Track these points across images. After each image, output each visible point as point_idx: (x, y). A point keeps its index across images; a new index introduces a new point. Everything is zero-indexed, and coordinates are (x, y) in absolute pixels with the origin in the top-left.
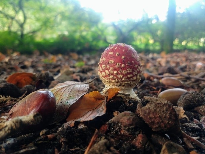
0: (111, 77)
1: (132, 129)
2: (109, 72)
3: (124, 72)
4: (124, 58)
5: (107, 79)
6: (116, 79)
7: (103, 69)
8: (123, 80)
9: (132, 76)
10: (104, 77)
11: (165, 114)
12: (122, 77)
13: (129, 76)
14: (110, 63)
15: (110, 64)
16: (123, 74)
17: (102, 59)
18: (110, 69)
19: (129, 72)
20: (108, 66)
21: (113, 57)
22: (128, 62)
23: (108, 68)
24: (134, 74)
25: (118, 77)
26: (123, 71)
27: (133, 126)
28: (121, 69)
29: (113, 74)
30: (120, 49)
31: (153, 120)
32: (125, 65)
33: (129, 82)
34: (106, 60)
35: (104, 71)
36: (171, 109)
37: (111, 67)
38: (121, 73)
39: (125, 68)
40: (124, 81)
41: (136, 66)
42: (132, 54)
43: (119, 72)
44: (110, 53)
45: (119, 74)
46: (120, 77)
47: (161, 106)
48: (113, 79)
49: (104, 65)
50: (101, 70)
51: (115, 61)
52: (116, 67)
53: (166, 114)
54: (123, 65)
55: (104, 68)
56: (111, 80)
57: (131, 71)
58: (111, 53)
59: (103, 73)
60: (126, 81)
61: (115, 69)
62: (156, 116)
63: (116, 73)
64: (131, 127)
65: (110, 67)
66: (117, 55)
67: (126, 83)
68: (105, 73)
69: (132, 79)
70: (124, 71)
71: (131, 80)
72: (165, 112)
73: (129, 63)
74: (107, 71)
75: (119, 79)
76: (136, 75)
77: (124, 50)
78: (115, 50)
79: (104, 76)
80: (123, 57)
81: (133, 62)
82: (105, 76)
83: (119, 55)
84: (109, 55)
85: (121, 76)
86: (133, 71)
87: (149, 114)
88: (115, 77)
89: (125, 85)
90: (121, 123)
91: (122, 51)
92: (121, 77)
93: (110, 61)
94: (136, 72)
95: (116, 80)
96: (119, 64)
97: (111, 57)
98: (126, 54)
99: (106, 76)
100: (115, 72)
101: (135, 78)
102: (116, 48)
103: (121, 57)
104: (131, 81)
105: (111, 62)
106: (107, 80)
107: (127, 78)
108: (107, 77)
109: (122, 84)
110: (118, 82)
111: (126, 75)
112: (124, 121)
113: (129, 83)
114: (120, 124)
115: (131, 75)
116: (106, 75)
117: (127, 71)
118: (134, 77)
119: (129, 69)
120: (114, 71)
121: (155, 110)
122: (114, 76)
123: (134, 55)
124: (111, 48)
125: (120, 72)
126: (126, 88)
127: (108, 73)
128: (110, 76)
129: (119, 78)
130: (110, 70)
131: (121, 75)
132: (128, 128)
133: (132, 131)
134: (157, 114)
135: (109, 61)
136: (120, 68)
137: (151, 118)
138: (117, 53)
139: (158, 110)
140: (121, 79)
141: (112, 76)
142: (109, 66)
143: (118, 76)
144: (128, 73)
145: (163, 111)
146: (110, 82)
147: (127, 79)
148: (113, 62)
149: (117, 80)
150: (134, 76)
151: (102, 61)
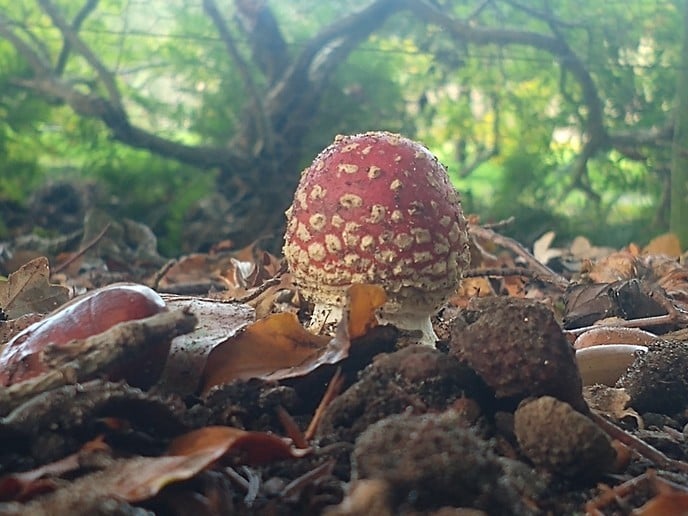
0: (349, 259)
1: (437, 385)
2: (342, 241)
3: (401, 241)
4: (400, 187)
5: (331, 271)
6: (368, 267)
7: (312, 232)
8: (397, 270)
9: (431, 258)
10: (319, 265)
11: (531, 340)
12: (391, 259)
13: (418, 257)
14: (345, 204)
15: (346, 209)
16: (396, 249)
17: (308, 191)
18: (347, 229)
19: (418, 241)
20: (336, 219)
21: (359, 182)
22: (415, 203)
23: (337, 225)
24: (436, 250)
25: (375, 261)
26: (395, 237)
27: (439, 378)
28: (390, 228)
29: (355, 250)
30: (382, 152)
31: (497, 359)
32: (405, 214)
33: (417, 281)
34: (326, 196)
35: (318, 237)
36: (548, 322)
37: (350, 220)
38: (390, 245)
39: (402, 226)
40: (399, 277)
41: (447, 219)
42: (430, 174)
43: (382, 241)
44: (342, 167)
45: (383, 248)
46: (384, 258)
47: (520, 317)
48: (356, 268)
49: (318, 215)
50: (306, 237)
51: (364, 198)
52: (368, 220)
53: (535, 339)
54: (396, 215)
55: (317, 227)
56: (349, 275)
57: (426, 239)
58: (350, 169)
59: (316, 248)
60: (407, 277)
61: (364, 231)
62: (507, 348)
63: (370, 245)
64: (433, 380)
65: (346, 221)
66: (371, 175)
67: (405, 285)
68: (325, 245)
69: (431, 271)
70: (398, 237)
71: (426, 275)
72: (531, 332)
73: (417, 208)
74: (331, 239)
75: (382, 269)
76: (446, 257)
77: (399, 158)
78: (365, 156)
79: (318, 259)
80: (395, 184)
81: (432, 203)
82: (324, 261)
83: (381, 175)
84: (339, 175)
85: (390, 255)
86: (435, 239)
87: (486, 342)
88: (365, 262)
89: (405, 294)
90: (403, 373)
91: (393, 162)
92: (387, 260)
93: (347, 196)
94: (444, 244)
95: (370, 272)
96: (382, 209)
97: (349, 184)
98: (406, 173)
99: (329, 257)
100: (367, 241)
101: (441, 267)
102: (366, 151)
103: (390, 184)
104: (427, 280)
105: (349, 201)
106: (329, 276)
107: (413, 265)
108: (331, 263)
109: (392, 288)
110: (377, 280)
111: (407, 253)
112: (412, 365)
113: (420, 286)
114: (398, 377)
115: (426, 255)
116: (328, 253)
117: (412, 239)
118: (437, 264)
119: (419, 230)
120: (361, 238)
121: (503, 331)
122: (362, 255)
123: (438, 179)
124: (345, 149)
125: (385, 239)
126: (406, 311)
127: (338, 245)
128: (344, 256)
129: (379, 266)
130: (344, 234)
131: (389, 252)
132: (425, 383)
133: (437, 393)
134: (509, 340)
135: (342, 199)
136: (385, 225)
137: (490, 354)
138: (373, 169)
139: (512, 328)
140: (390, 267)
141: (355, 257)
142: (342, 217)
143: (377, 256)
144: (415, 247)
145: (527, 331)
146: (344, 282)
147: (411, 271)
148: (357, 200)
149: (375, 271)
150: (437, 258)
151: (308, 199)
